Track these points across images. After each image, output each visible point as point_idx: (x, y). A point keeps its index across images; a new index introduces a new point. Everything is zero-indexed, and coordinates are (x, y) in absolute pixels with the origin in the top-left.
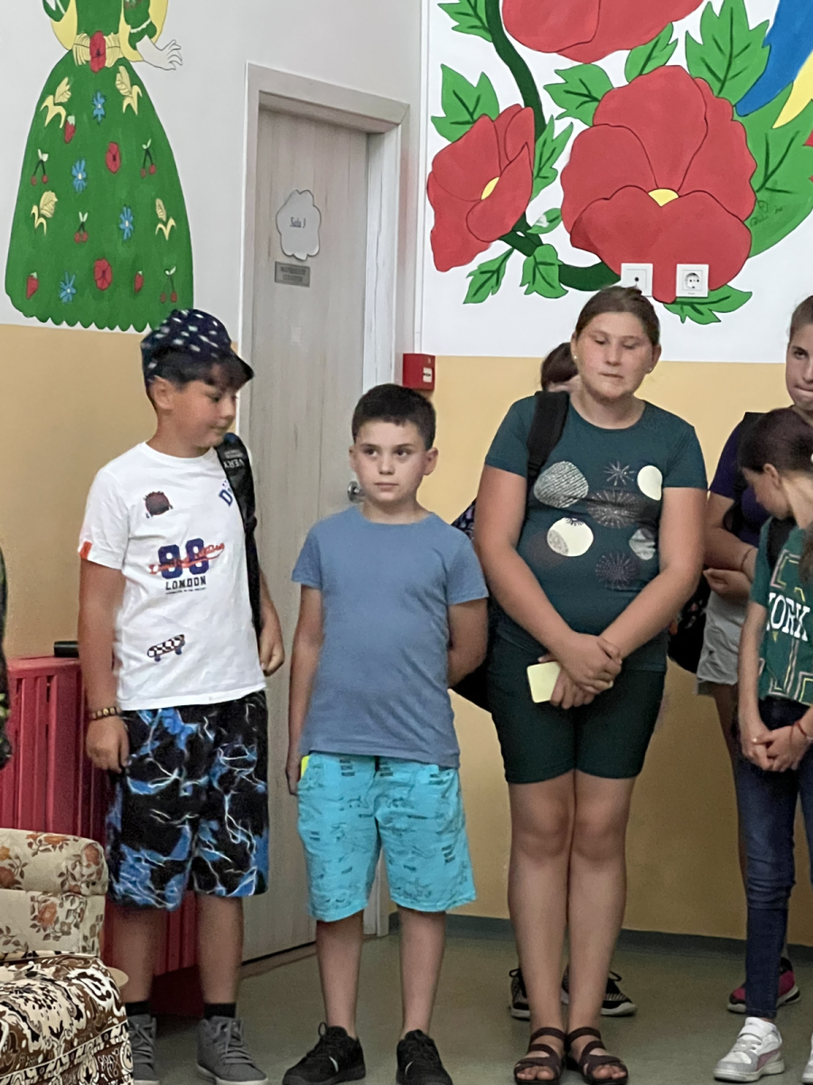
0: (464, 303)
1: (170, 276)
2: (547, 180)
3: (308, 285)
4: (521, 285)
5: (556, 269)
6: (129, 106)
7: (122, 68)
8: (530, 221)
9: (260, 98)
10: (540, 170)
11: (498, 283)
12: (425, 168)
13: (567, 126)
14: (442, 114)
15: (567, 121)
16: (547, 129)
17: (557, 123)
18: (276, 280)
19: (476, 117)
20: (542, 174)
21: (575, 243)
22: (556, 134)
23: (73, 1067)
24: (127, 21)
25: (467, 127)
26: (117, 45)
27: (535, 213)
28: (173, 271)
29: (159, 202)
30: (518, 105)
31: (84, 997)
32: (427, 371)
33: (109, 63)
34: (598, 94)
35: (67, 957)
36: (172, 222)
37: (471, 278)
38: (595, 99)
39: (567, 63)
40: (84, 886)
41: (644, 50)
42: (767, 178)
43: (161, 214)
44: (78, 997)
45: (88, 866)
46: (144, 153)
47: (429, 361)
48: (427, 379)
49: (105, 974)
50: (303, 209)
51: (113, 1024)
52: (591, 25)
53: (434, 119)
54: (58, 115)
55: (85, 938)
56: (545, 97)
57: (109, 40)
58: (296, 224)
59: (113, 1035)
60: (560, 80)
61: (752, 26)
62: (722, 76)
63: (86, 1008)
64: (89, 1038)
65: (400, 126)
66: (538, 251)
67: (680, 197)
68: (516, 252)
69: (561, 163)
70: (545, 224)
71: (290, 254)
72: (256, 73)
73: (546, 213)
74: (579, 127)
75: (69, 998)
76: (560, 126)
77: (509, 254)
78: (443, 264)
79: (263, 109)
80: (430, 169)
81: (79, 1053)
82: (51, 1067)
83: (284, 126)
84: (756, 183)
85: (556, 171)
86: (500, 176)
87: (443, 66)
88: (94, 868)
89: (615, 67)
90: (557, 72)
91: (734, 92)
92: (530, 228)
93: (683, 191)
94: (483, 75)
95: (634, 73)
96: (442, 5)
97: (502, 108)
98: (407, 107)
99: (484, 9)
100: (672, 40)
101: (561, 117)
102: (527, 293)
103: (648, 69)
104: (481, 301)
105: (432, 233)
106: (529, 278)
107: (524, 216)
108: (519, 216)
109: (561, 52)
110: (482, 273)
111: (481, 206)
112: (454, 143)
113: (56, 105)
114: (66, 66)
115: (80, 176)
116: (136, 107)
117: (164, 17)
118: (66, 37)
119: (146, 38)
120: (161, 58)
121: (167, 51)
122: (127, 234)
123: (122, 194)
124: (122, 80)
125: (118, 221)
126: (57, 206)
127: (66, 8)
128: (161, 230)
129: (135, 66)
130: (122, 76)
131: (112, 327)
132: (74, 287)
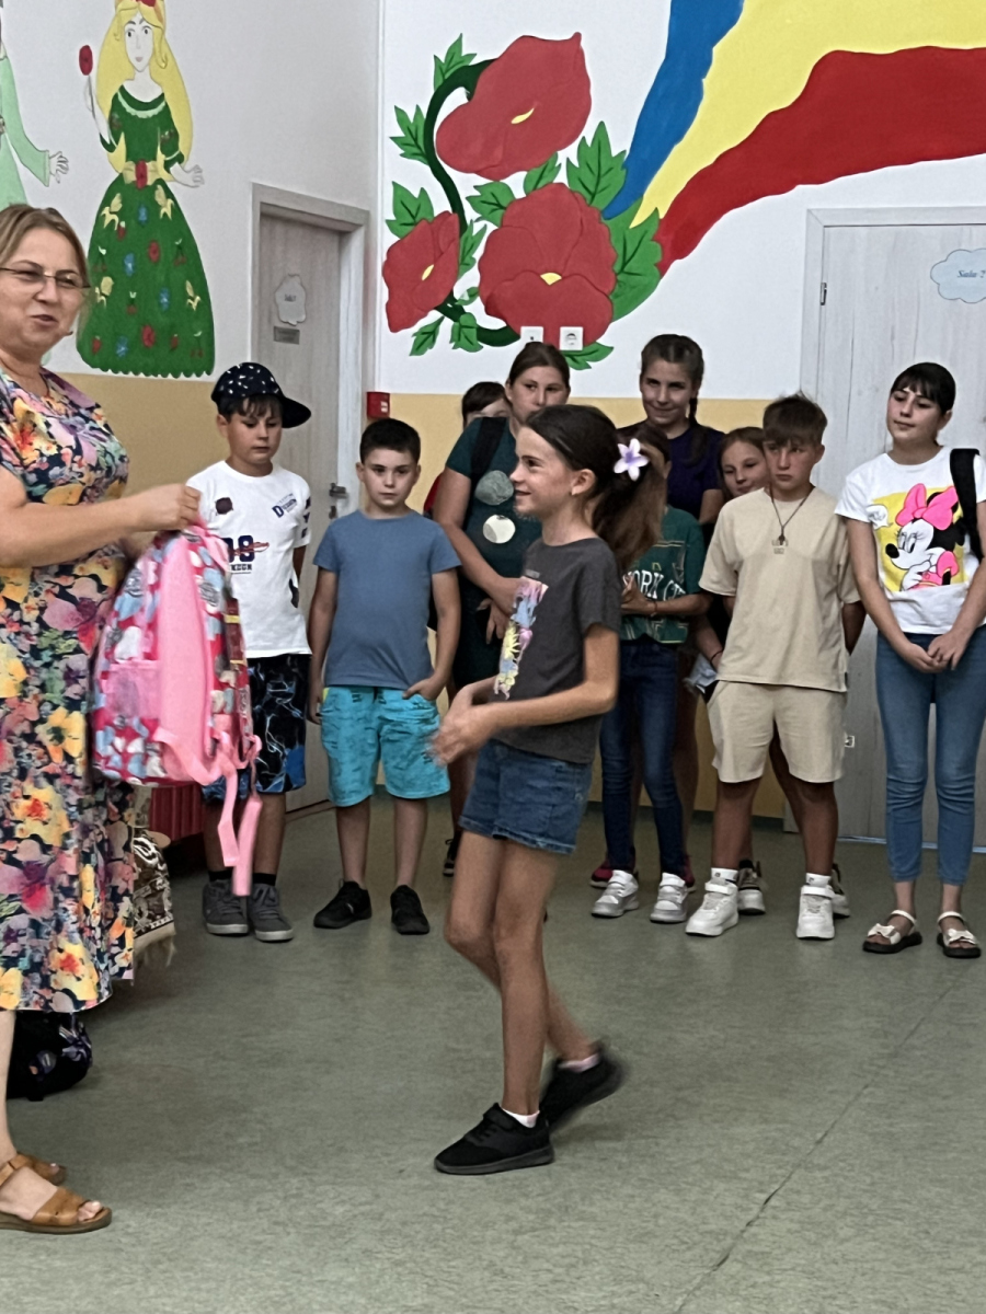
0: (412, 353)
1: (198, 338)
2: (469, 266)
3: (297, 343)
4: (451, 342)
5: (474, 331)
6: (165, 214)
7: (160, 187)
8: (457, 295)
9: (261, 208)
10: (463, 258)
11: (434, 340)
12: (381, 258)
13: (482, 226)
14: (393, 217)
15: (482, 223)
16: (469, 230)
17: (475, 224)
18: (275, 340)
19: (418, 219)
20: (467, 260)
21: (488, 312)
22: (474, 234)
24: (163, 151)
25: (409, 228)
26: (156, 169)
27: (459, 291)
28: (200, 333)
29: (188, 284)
30: (446, 212)
32: (385, 404)
33: (150, 182)
34: (504, 203)
36: (198, 298)
37: (415, 337)
38: (501, 207)
39: (482, 181)
41: (537, 172)
42: (625, 264)
43: (190, 292)
46: (175, 249)
47: (386, 397)
48: (384, 410)
49: (151, 841)
50: (293, 287)
51: (158, 876)
52: (499, 153)
53: (388, 222)
54: (113, 221)
56: (467, 206)
57: (150, 165)
58: (289, 299)
60: (477, 193)
61: (614, 153)
62: (592, 189)
65: (363, 227)
66: (463, 318)
67: (564, 278)
68: (447, 319)
69: (478, 254)
70: (467, 298)
71: (284, 320)
72: (257, 189)
73: (468, 291)
74: (491, 227)
76: (477, 227)
77: (441, 320)
78: (394, 327)
79: (264, 216)
80: (385, 258)
83: (279, 229)
84: (617, 267)
85: (474, 260)
86: (435, 263)
87: (394, 183)
89: (516, 183)
90: (476, 187)
91: (601, 202)
92: (455, 300)
93: (565, 274)
94: (422, 190)
95: (531, 187)
96: (392, 138)
97: (436, 213)
98: (367, 213)
99: (422, 141)
100: (557, 164)
101: (478, 220)
102: (454, 348)
103: (540, 185)
104: (422, 354)
105: (388, 305)
106: (456, 337)
107: (452, 293)
108: (448, 293)
109: (479, 173)
110: (423, 333)
111: (422, 285)
112: (402, 239)
113: (111, 213)
114: (118, 185)
115: (130, 265)
116: (169, 214)
117: (190, 149)
118: (117, 163)
119: (177, 164)
120: (188, 178)
121: (192, 173)
122: (165, 307)
123: (161, 278)
124: (160, 195)
125: (158, 298)
126: (114, 287)
127: (117, 142)
128: (190, 304)
129: (169, 185)
130: (160, 190)
131: (156, 375)
132: (128, 346)
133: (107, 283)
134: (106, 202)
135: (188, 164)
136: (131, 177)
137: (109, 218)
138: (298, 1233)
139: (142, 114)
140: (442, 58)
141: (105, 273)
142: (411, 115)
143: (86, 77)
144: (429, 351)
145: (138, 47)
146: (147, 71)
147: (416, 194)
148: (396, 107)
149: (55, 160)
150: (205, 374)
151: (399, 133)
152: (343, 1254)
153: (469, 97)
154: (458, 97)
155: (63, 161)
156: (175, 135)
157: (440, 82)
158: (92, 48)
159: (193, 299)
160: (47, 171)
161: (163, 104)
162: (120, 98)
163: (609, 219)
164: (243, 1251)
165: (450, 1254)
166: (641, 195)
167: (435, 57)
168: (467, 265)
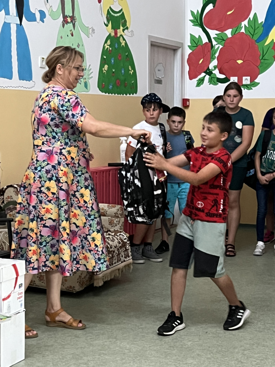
0: (196, 87)
1: (133, 83)
2: (214, 59)
3: (162, 84)
5: (216, 79)
6: (123, 45)
7: (121, 37)
8: (210, 68)
9: (151, 43)
10: (212, 57)
11: (203, 82)
12: (186, 57)
13: (218, 46)
14: (190, 45)
15: (218, 45)
17: (216, 46)
18: (155, 83)
19: (198, 45)
20: (213, 57)
21: (220, 73)
22: (215, 49)
23: (119, 254)
24: (122, 26)
25: (196, 47)
26: (120, 32)
27: (211, 66)
28: (133, 82)
29: (130, 67)
30: (207, 42)
31: (121, 239)
32: (188, 102)
33: (118, 36)
34: (225, 39)
35: (117, 231)
36: (132, 71)
37: (197, 81)
38: (224, 40)
39: (218, 32)
40: (120, 216)
41: (235, 29)
42: (263, 57)
43: (130, 69)
44: (119, 239)
45: (121, 211)
46: (126, 56)
47: (188, 100)
48: (188, 104)
49: (125, 234)
50: (160, 67)
51: (127, 245)
52: (223, 24)
53: (189, 46)
54: (108, 48)
55: (120, 227)
56: (213, 40)
57: (118, 31)
58: (159, 70)
59: (127, 247)
60: (216, 36)
61: (260, 22)
62: (252, 34)
63: (121, 241)
64: (122, 248)
65: (181, 48)
66: (212, 75)
67: (243, 62)
68: (207, 75)
69: (217, 55)
70: (213, 69)
71: (158, 77)
72: (149, 36)
73: (214, 66)
74: (221, 47)
75: (118, 240)
76: (216, 47)
77: (205, 76)
78: (191, 78)
79: (152, 45)
80: (188, 57)
81: (120, 251)
82: (114, 254)
83: (156, 49)
84: (261, 58)
85: (216, 57)
86: (203, 58)
87: (190, 34)
88: (122, 212)
89: (229, 33)
90: (216, 34)
91: (256, 37)
92: (210, 70)
93: (245, 60)
94: (199, 36)
95: (233, 34)
96: (190, 20)
97: (204, 43)
98: (183, 44)
99: (199, 21)
100: (241, 27)
101: (217, 44)
102: (210, 84)
103: (236, 33)
104: (199, 86)
105: (189, 72)
106: (210, 81)
107: (209, 67)
108: (207, 67)
109: (216, 30)
110: (200, 80)
111: (199, 65)
112: (193, 51)
113: (107, 45)
114: (109, 37)
115: (113, 61)
117: (130, 25)
118: (109, 30)
119: (126, 30)
120: (129, 34)
121: (131, 33)
122: (123, 74)
123: (122, 65)
125: (121, 71)
126: (108, 68)
127: (109, 24)
128: (130, 73)
129: (124, 36)
130: (121, 39)
131: (120, 95)
132: (112, 86)
133: (106, 67)
134: (106, 42)
135: (130, 30)
136: (113, 34)
137: (107, 47)
139: (116, 15)
141: (106, 64)
142: (195, 13)
143: (100, 4)
144: (201, 86)
146: (117, 2)
147: (197, 37)
148: (191, 10)
149: (91, 30)
150: (135, 94)
151: (192, 18)
153: (214, 7)
154: (210, 7)
155: (93, 30)
156: (125, 21)
157: (205, 2)
160: (89, 34)
161: (122, 12)
162: (110, 10)
163: (258, 43)
166: (268, 35)
168: (213, 58)
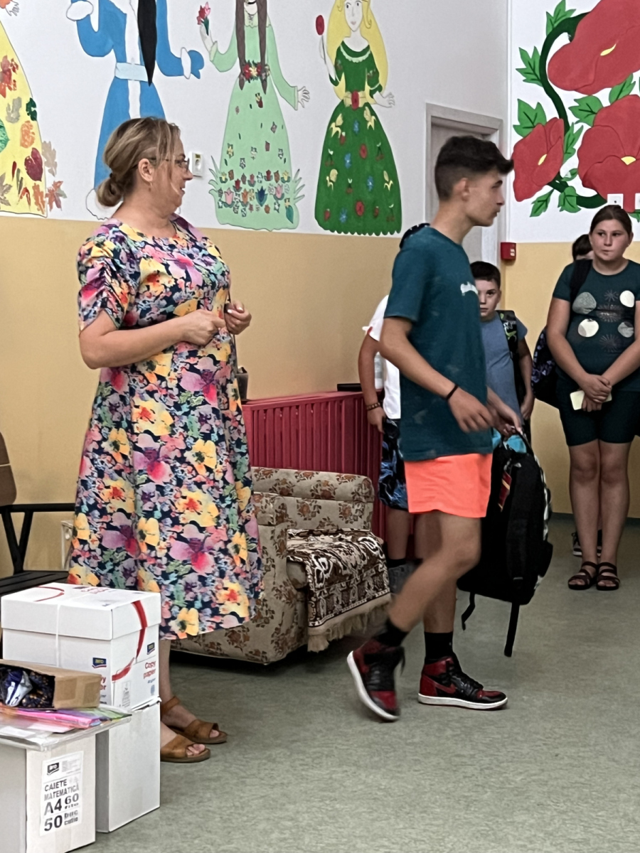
0: (531, 216)
1: (391, 209)
2: (571, 155)
4: (559, 206)
5: (575, 198)
6: (370, 126)
7: (367, 108)
8: (563, 174)
9: (432, 120)
10: (567, 150)
11: (547, 206)
12: (510, 151)
13: (580, 127)
14: (517, 123)
15: (580, 125)
16: (571, 129)
17: (575, 126)
19: (535, 124)
20: (569, 151)
21: (584, 185)
22: (575, 132)
23: (362, 582)
24: (369, 84)
25: (530, 130)
26: (364, 96)
27: (564, 171)
28: (392, 206)
29: (385, 172)
30: (556, 118)
31: (366, 550)
32: (512, 250)
33: (361, 105)
34: (595, 110)
35: (356, 532)
36: (391, 182)
37: (534, 204)
38: (592, 112)
39: (579, 96)
41: (618, 88)
43: (386, 178)
44: (363, 550)
46: (377, 149)
47: (513, 246)
48: (512, 254)
49: (375, 539)
51: (379, 563)
52: (592, 77)
53: (515, 126)
54: (337, 132)
56: (569, 113)
57: (360, 94)
59: (379, 567)
60: (576, 104)
63: (367, 554)
64: (368, 569)
65: (498, 131)
66: (567, 191)
67: (637, 160)
68: (555, 190)
69: (577, 146)
70: (569, 176)
72: (428, 105)
73: (571, 171)
74: (587, 127)
75: (359, 550)
76: (577, 127)
77: (552, 191)
78: (519, 198)
79: (433, 125)
80: (512, 151)
81: (364, 576)
82: (352, 582)
83: (443, 134)
85: (575, 150)
86: (547, 153)
87: (519, 100)
89: (604, 96)
90: (575, 100)
92: (561, 178)
93: (638, 157)
94: (539, 104)
95: (614, 99)
96: (517, 69)
97: (548, 120)
98: (501, 121)
99: (538, 71)
100: (632, 82)
101: (577, 122)
102: (561, 210)
103: (621, 96)
104: (538, 215)
105: (515, 184)
106: (562, 203)
107: (559, 173)
108: (556, 173)
109: (576, 90)
110: (539, 201)
111: (538, 168)
112: (525, 137)
113: (336, 126)
114: (341, 108)
115: (348, 161)
116: (373, 126)
117: (386, 81)
118: (340, 93)
119: (377, 92)
120: (385, 102)
121: (387, 98)
122: (370, 188)
123: (368, 169)
124: (367, 114)
125: (366, 183)
126: (338, 176)
127: (340, 79)
128: (386, 186)
129: (373, 106)
130: (367, 111)
131: (365, 234)
132: (347, 215)
133: (334, 173)
134: (333, 119)
135: (385, 92)
136: (349, 102)
137: (335, 129)
138: (492, 792)
139: (355, 60)
140: (552, 14)
141: (333, 167)
142: (531, 54)
143: (320, 36)
144: (543, 214)
145: (353, 15)
146: (358, 31)
147: (534, 106)
148: (520, 48)
149: (300, 93)
150: (396, 232)
151: (523, 66)
152: (525, 806)
153: (571, 39)
154: (563, 39)
155: (306, 93)
156: (376, 73)
157: (551, 30)
158: (324, 17)
159: (388, 183)
160: (296, 101)
161: (368, 53)
162: (342, 50)
164: (458, 802)
165: (596, 808)
167: (547, 13)
168: (570, 153)
